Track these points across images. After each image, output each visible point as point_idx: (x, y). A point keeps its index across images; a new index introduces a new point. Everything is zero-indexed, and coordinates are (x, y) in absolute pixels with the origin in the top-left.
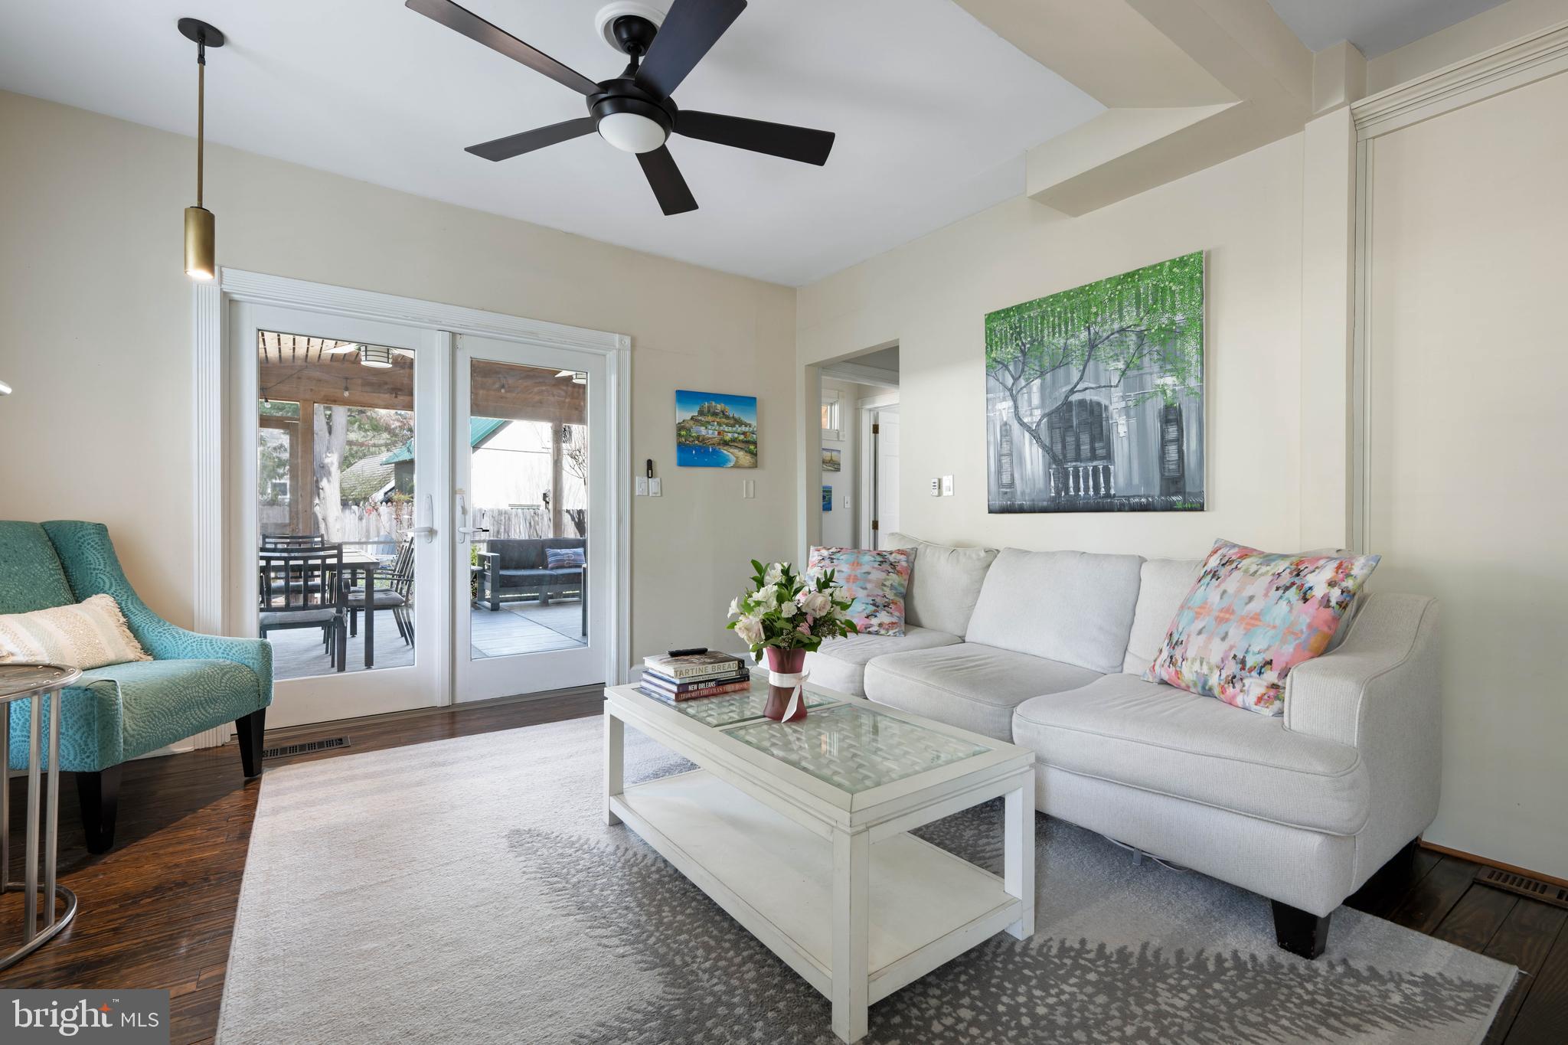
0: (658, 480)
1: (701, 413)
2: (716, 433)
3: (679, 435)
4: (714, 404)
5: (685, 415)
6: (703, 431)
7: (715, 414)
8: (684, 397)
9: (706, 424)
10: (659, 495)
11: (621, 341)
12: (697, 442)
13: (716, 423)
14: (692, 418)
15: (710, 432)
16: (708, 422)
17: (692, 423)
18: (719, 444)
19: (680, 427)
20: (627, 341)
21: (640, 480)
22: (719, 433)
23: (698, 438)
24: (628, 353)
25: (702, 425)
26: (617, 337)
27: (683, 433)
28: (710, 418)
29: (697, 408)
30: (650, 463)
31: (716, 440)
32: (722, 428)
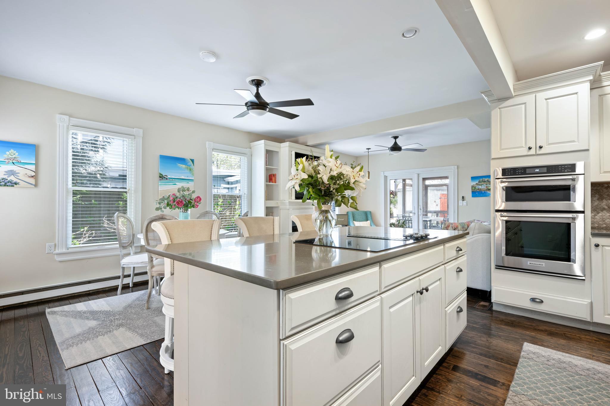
0: (466, 201)
1: (479, 182)
2: (485, 187)
3: (472, 189)
4: (484, 179)
5: (474, 183)
6: (480, 187)
7: (485, 182)
8: (473, 178)
9: (481, 185)
10: (466, 205)
11: (454, 168)
12: (478, 190)
13: (485, 184)
14: (476, 184)
15: (483, 187)
16: (482, 184)
17: (476, 185)
18: (486, 190)
19: (472, 187)
20: (456, 167)
21: (461, 201)
22: (486, 187)
23: (478, 189)
24: (457, 170)
25: (480, 185)
26: (453, 167)
27: (473, 188)
28: (483, 183)
29: (478, 181)
30: (463, 197)
31: (485, 189)
32: (487, 185)
